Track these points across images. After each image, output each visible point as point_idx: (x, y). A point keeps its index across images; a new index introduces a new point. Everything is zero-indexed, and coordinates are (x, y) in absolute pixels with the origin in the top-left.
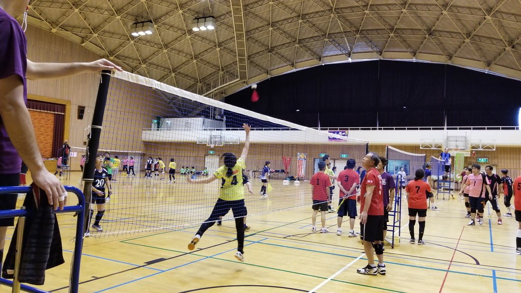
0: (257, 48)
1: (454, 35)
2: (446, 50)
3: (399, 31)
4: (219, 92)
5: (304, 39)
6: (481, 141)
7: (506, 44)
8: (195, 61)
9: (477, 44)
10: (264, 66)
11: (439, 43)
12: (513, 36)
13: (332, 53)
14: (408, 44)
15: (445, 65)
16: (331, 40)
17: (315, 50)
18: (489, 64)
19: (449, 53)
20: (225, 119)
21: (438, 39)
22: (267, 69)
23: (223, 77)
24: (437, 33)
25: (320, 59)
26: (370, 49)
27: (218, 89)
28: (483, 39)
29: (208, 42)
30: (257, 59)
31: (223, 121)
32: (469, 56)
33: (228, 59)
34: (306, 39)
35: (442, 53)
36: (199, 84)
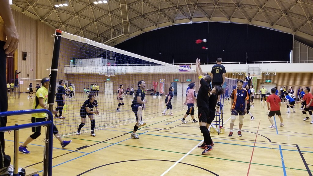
0: (134, 15)
1: (252, 7)
2: (248, 16)
3: (220, 4)
4: (112, 42)
5: (163, 9)
6: (268, 70)
7: (283, 12)
8: (95, 23)
9: (266, 12)
10: (139, 26)
11: (244, 12)
12: (287, 8)
13: (180, 18)
14: (226, 12)
15: (247, 25)
16: (180, 9)
17: (170, 16)
18: (272, 25)
19: (249, 17)
20: (115, 59)
21: (243, 10)
22: (141, 27)
23: (114, 33)
24: (243, 6)
25: (173, 22)
26: (203, 15)
27: (111, 40)
28: (270, 9)
29: (103, 11)
30: (135, 22)
31: (114, 60)
32: (261, 20)
33: (117, 21)
34: (165, 9)
35: (246, 18)
36: (99, 37)
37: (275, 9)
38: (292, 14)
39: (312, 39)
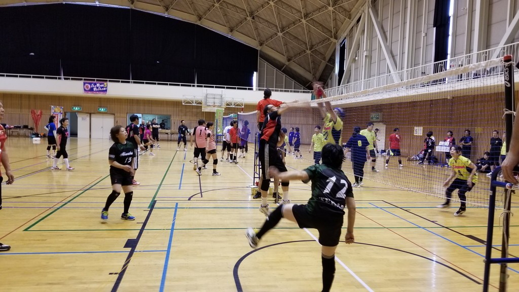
2: (196, 10)
7: (248, 15)
9: (224, 10)
12: (253, 8)
15: (195, 24)
18: (232, 31)
19: (199, 13)
28: (230, 6)
32: (215, 20)
35: (193, 13)
37: (237, 7)
38: (260, 19)
39: (281, 59)
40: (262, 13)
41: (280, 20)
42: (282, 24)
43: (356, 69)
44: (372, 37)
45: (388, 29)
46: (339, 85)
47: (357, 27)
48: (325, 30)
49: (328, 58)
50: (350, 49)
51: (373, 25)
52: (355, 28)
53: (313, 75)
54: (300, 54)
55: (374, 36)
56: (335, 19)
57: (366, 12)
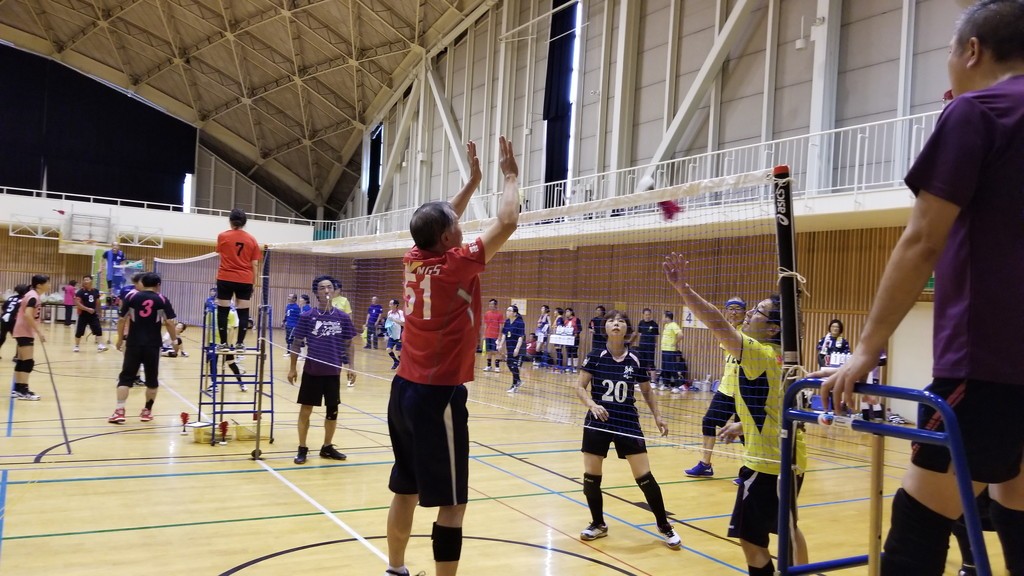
1: (76, 4)
2: (52, 29)
7: (176, 52)
9: (120, 36)
15: (47, 60)
18: (136, 81)
19: (58, 36)
28: (134, 31)
32: (97, 56)
38: (203, 66)
39: (250, 152)
40: (207, 52)
41: (248, 73)
42: (251, 81)
43: (403, 184)
44: (432, 126)
45: (462, 114)
46: (370, 212)
47: (404, 104)
48: (342, 104)
49: (346, 160)
50: (390, 145)
51: (435, 105)
52: (400, 107)
53: (317, 189)
54: (288, 145)
55: (436, 124)
56: (361, 85)
57: (422, 78)
